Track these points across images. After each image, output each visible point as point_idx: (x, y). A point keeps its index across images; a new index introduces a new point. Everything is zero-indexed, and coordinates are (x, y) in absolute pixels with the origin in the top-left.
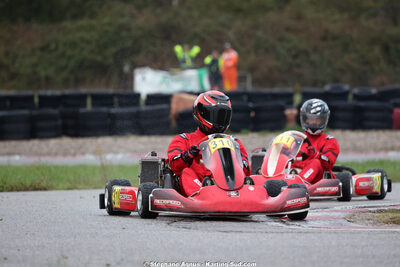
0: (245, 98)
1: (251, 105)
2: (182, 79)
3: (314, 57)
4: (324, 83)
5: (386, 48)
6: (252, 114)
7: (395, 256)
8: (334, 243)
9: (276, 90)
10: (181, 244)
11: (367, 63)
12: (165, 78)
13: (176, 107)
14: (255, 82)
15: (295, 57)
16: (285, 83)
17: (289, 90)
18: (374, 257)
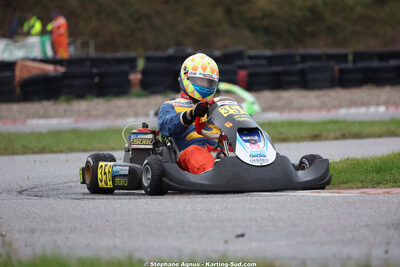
0: (88, 64)
1: (95, 70)
2: (24, 46)
3: (157, 21)
4: (167, 47)
5: (228, 11)
6: (97, 80)
7: (250, 219)
8: (189, 208)
9: (119, 55)
10: (35, 213)
11: (209, 26)
12: (7, 45)
13: (20, 74)
14: (98, 47)
15: (138, 21)
16: (128, 47)
17: (132, 54)
18: (230, 220)
